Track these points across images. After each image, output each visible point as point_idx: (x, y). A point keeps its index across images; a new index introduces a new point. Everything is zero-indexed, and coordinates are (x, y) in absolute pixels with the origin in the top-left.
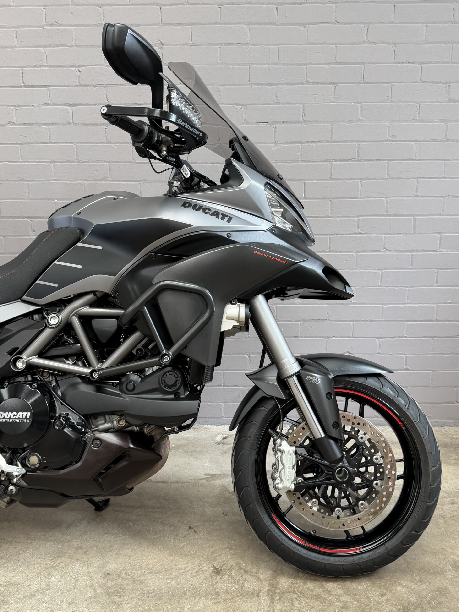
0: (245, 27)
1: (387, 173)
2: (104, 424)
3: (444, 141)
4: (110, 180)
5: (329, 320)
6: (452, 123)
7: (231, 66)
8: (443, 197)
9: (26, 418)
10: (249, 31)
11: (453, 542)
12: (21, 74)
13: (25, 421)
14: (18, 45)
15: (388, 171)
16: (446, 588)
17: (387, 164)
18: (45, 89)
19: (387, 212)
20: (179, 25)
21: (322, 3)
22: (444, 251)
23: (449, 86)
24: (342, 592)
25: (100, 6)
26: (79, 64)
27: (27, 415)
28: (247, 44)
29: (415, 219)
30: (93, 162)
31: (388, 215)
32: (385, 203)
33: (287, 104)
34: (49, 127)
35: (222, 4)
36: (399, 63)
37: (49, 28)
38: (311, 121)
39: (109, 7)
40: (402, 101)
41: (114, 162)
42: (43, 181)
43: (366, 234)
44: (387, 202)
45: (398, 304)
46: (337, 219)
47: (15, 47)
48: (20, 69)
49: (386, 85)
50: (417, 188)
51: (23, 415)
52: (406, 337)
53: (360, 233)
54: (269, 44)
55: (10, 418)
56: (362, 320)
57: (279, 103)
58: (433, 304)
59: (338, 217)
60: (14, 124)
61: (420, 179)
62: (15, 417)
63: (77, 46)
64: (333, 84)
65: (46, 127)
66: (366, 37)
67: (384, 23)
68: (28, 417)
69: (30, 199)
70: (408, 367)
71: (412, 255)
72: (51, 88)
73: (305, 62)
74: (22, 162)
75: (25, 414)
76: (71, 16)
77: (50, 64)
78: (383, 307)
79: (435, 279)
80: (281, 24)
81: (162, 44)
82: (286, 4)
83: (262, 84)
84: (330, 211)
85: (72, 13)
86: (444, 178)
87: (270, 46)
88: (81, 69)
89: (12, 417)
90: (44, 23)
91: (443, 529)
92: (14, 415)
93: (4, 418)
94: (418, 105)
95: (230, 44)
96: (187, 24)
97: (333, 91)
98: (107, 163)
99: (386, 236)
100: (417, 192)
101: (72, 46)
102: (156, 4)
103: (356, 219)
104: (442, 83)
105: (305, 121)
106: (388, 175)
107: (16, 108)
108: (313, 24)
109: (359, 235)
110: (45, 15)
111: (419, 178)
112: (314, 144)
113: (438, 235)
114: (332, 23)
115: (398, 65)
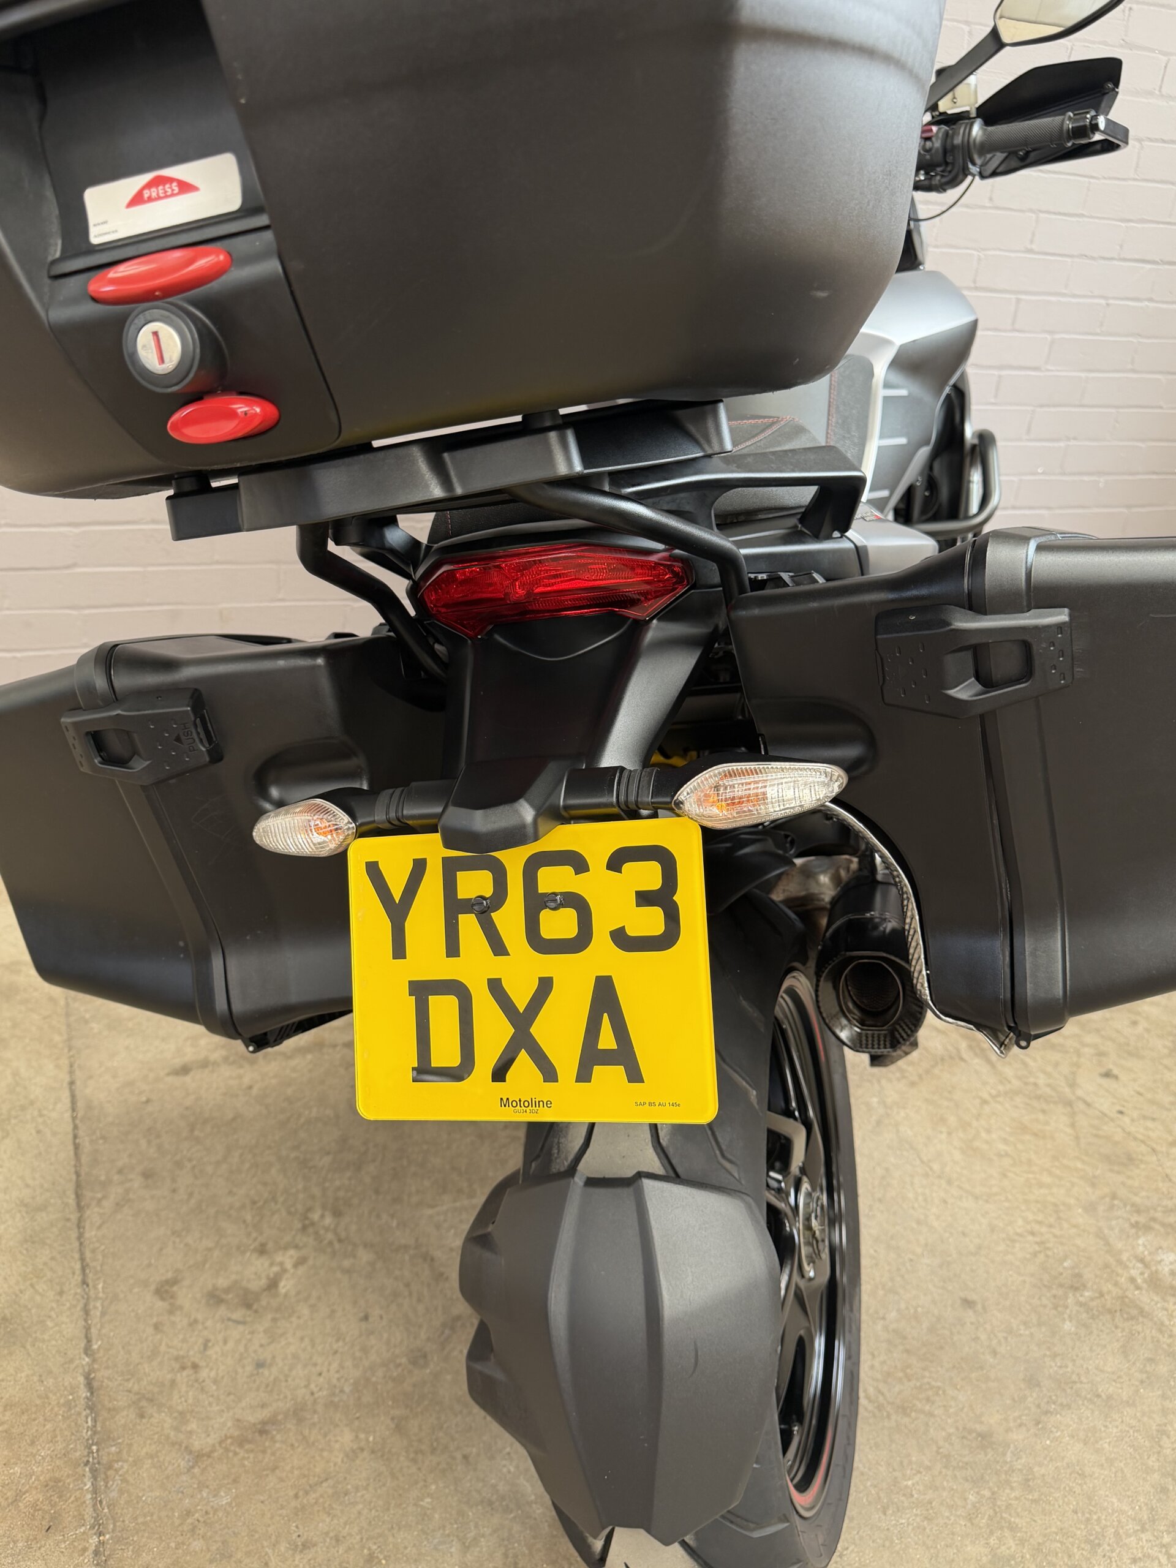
19: (975, 282)
22: (1052, 371)
71: (1000, 377)
111: (1041, 211)
113: (1049, 337)
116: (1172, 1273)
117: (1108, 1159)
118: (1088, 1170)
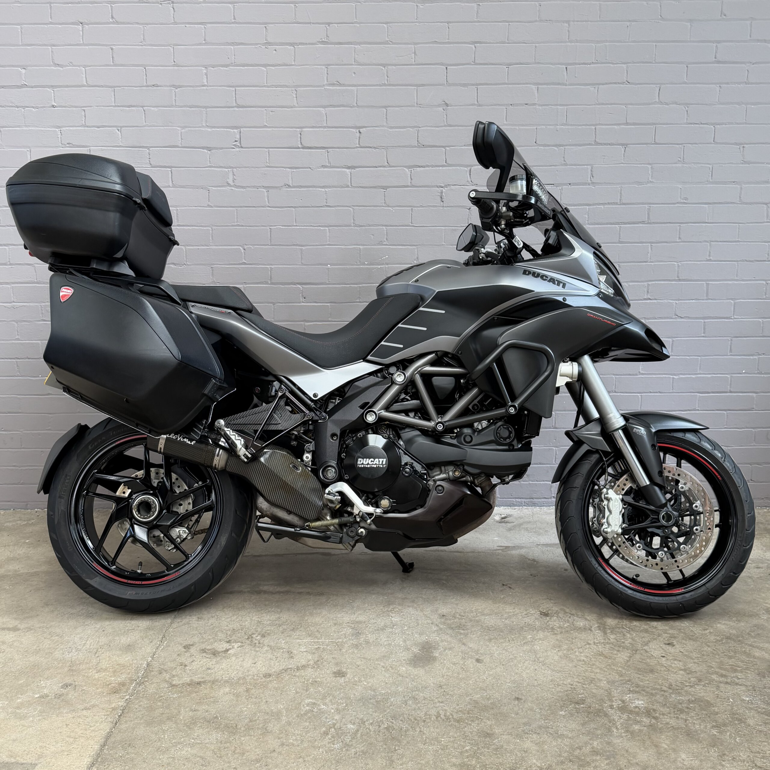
0: (533, 87)
1: (678, 236)
2: (440, 474)
3: (738, 204)
4: (387, 245)
5: (615, 392)
6: (747, 186)
7: (517, 128)
8: (737, 261)
9: (382, 464)
10: (536, 91)
11: (763, 595)
12: (299, 135)
13: (382, 466)
14: (297, 105)
15: (679, 234)
16: (763, 625)
17: (678, 227)
18: (324, 150)
20: (465, 85)
21: (613, 64)
23: (743, 147)
24: (667, 628)
25: (384, 65)
26: (360, 125)
27: (383, 461)
28: (535, 104)
29: (708, 284)
30: (370, 226)
31: (680, 280)
32: (676, 268)
33: (575, 165)
34: (326, 190)
35: (511, 64)
36: (691, 124)
37: (331, 88)
38: (600, 183)
39: (394, 67)
40: (694, 163)
41: (391, 226)
42: (317, 245)
43: (656, 299)
44: (678, 266)
45: (689, 374)
47: (294, 107)
48: (298, 130)
49: (678, 146)
50: (710, 252)
51: (379, 461)
52: (698, 410)
53: (650, 299)
54: (557, 105)
55: (368, 464)
56: (651, 392)
57: (566, 165)
58: (726, 374)
60: (289, 186)
61: (712, 243)
62: (372, 463)
63: (358, 106)
64: (622, 145)
65: (323, 190)
66: (657, 97)
67: (676, 84)
68: (384, 463)
69: (303, 264)
72: (329, 150)
73: (594, 123)
74: (296, 226)
75: (381, 460)
76: (354, 75)
77: (329, 125)
78: (673, 378)
79: (729, 347)
80: (571, 85)
81: (447, 105)
82: (576, 64)
83: (549, 146)
85: (355, 73)
86: (738, 241)
87: (558, 107)
88: (361, 130)
89: (370, 463)
90: (326, 82)
91: (752, 586)
92: (372, 461)
93: (363, 464)
94: (711, 166)
95: (517, 105)
96: (473, 85)
97: (623, 152)
98: (384, 227)
99: (677, 302)
100: (709, 256)
101: (354, 106)
102: (442, 64)
103: (646, 284)
104: (736, 144)
105: (593, 183)
106: (680, 238)
107: (293, 170)
108: (603, 84)
109: (649, 301)
110: (326, 75)
111: (712, 241)
112: (602, 206)
114: (623, 83)
115: (690, 125)
116: (636, 707)
117: (639, 670)
118: (624, 671)
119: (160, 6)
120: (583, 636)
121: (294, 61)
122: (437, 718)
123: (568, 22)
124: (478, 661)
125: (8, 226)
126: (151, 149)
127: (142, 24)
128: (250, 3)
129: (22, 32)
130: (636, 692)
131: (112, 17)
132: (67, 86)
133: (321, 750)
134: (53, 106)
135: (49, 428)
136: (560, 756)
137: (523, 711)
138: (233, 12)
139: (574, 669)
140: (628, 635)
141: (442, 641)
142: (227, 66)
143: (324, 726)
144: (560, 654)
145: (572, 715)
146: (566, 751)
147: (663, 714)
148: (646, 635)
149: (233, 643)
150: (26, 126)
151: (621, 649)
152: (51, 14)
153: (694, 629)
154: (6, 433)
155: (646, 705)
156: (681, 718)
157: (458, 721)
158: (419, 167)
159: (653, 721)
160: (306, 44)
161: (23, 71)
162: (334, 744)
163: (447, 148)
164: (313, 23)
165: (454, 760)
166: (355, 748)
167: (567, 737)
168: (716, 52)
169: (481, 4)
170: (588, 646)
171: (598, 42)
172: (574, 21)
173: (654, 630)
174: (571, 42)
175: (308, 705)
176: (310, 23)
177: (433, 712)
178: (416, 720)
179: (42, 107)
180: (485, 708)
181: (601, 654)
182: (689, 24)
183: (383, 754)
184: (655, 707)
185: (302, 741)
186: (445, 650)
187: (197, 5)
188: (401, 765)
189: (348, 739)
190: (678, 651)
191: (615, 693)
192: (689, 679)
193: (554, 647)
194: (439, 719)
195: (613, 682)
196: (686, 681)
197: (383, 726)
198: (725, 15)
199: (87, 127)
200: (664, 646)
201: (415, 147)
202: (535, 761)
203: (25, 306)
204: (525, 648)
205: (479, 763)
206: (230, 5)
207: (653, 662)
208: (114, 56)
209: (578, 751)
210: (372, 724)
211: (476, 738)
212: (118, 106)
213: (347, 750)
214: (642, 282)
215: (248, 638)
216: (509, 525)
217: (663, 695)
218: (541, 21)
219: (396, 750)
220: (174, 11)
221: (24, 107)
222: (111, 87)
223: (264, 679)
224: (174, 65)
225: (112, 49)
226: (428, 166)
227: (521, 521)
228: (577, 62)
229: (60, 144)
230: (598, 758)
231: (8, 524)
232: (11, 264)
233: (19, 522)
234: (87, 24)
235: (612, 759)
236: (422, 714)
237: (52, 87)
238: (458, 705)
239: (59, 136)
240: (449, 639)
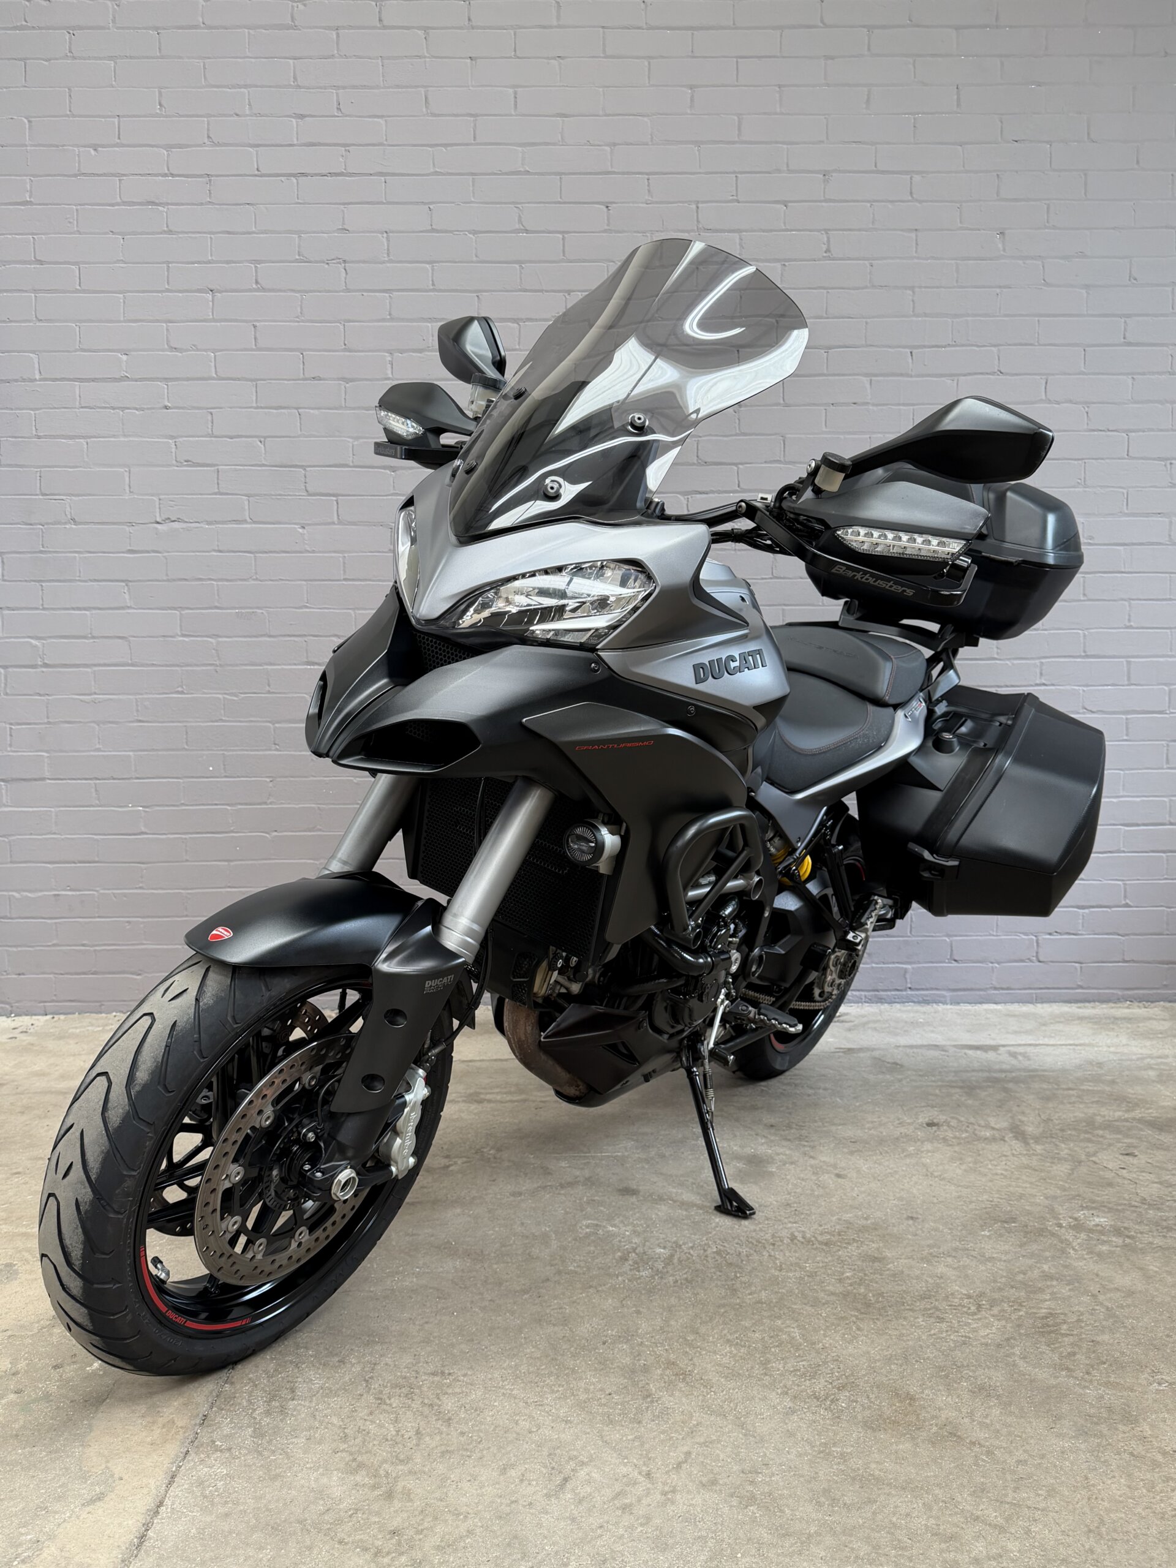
0: (866, 380)
1: (1082, 591)
3: (1167, 544)
7: (842, 437)
8: (1170, 628)
10: (869, 385)
15: (1084, 589)
17: (1082, 579)
19: (1084, 652)
21: (978, 346)
23: (1171, 464)
28: (867, 403)
29: (1129, 663)
31: (1087, 656)
32: (1082, 639)
36: (1094, 430)
40: (1101, 487)
43: (1053, 685)
44: (1085, 635)
46: (1008, 662)
49: (1076, 462)
50: (1129, 616)
52: (1124, 852)
53: (1044, 685)
54: (899, 404)
58: (1163, 796)
59: (1009, 659)
61: (1132, 602)
66: (1043, 394)
67: (1070, 374)
70: (1128, 901)
71: (1127, 719)
79: (1165, 756)
80: (918, 376)
82: (924, 347)
84: (995, 650)
86: (1170, 599)
94: (1125, 491)
95: (841, 404)
99: (1085, 689)
100: (1129, 620)
103: (1037, 662)
104: (1160, 459)
108: (965, 375)
109: (1043, 688)
111: (1133, 600)
113: (1166, 688)
114: (993, 373)
115: (1092, 433)
116: (1097, 1225)
117: (1089, 1183)
118: (1067, 1185)
119: (326, 266)
120: (994, 1147)
121: (519, 343)
122: (792, 1240)
123: (912, 288)
124: (838, 1176)
125: (91, 581)
126: (308, 469)
127: (299, 291)
128: (456, 262)
129: (124, 302)
130: (1095, 1208)
131: (257, 282)
132: (188, 379)
133: (620, 1278)
134: (166, 407)
135: (141, 885)
136: (995, 1281)
137: (923, 1232)
138: (430, 275)
139: (990, 1184)
140: (1063, 1145)
141: (778, 1154)
142: (420, 351)
143: (619, 1250)
144: (964, 1167)
145: (1001, 1235)
146: (1002, 1277)
147: (1141, 1233)
148: (1090, 1145)
149: (455, 1158)
150: (125, 436)
151: (1056, 1161)
152: (168, 277)
153: (1162, 1138)
154: (74, 893)
155: (1113, 1223)
156: (1171, 1237)
157: (826, 1244)
158: (700, 493)
159: (1128, 1241)
160: (536, 320)
161: (125, 357)
162: (639, 1271)
163: (741, 466)
164: (547, 291)
165: (831, 1288)
166: (673, 1275)
167: (1000, 1260)
168: (1125, 330)
169: (787, 264)
170: (1004, 1158)
171: (956, 316)
172: (920, 287)
173: (1101, 1139)
174: (918, 316)
175: (588, 1227)
176: (541, 291)
177: (784, 1233)
178: (760, 1242)
179: (148, 409)
180: (864, 1229)
181: (1028, 1167)
182: (1084, 291)
183: (719, 1283)
184: (1126, 1225)
185: (589, 1269)
186: (784, 1165)
187: (380, 266)
188: (750, 1294)
189: (660, 1266)
190: (1143, 1162)
191: (1060, 1209)
192: (1170, 1193)
193: (952, 1159)
194: (796, 1241)
195: (1055, 1198)
196: (1166, 1195)
197: (709, 1251)
198: (1135, 279)
199: (216, 437)
200: (1121, 1157)
201: (694, 464)
202: (957, 1288)
203: (111, 699)
204: (908, 1161)
205: (871, 1291)
206: (427, 266)
207: (1109, 1175)
208: (257, 335)
209: (1022, 1276)
210: (692, 1248)
211: (859, 1263)
212: (262, 408)
213: (662, 1278)
214: (1032, 659)
215: (476, 1153)
216: (847, 1025)
217: (1135, 1211)
218: (874, 286)
219: (737, 1277)
220: (347, 273)
221: (123, 409)
222: (251, 380)
223: (512, 1198)
224: (345, 350)
225: (255, 327)
226: (713, 492)
227: (865, 1020)
228: (926, 343)
229: (174, 462)
230: (1055, 1283)
231: (74, 1030)
232: (93, 637)
233: (90, 1028)
234: (220, 292)
235: (1076, 1284)
236: (768, 1237)
237: (166, 380)
238: (821, 1226)
239: (173, 450)
240: (787, 1152)
